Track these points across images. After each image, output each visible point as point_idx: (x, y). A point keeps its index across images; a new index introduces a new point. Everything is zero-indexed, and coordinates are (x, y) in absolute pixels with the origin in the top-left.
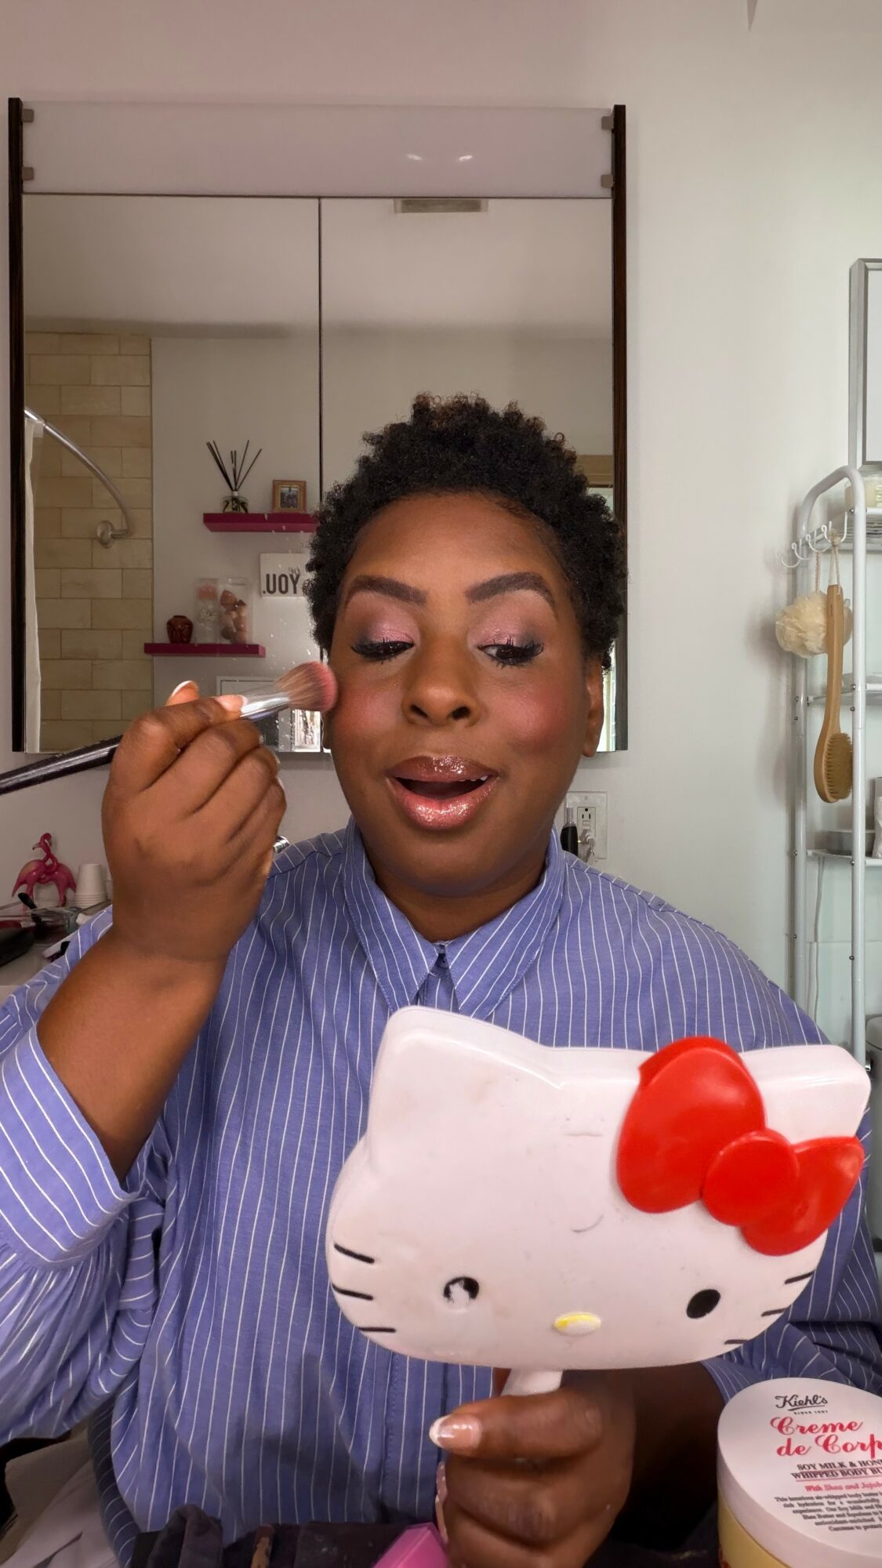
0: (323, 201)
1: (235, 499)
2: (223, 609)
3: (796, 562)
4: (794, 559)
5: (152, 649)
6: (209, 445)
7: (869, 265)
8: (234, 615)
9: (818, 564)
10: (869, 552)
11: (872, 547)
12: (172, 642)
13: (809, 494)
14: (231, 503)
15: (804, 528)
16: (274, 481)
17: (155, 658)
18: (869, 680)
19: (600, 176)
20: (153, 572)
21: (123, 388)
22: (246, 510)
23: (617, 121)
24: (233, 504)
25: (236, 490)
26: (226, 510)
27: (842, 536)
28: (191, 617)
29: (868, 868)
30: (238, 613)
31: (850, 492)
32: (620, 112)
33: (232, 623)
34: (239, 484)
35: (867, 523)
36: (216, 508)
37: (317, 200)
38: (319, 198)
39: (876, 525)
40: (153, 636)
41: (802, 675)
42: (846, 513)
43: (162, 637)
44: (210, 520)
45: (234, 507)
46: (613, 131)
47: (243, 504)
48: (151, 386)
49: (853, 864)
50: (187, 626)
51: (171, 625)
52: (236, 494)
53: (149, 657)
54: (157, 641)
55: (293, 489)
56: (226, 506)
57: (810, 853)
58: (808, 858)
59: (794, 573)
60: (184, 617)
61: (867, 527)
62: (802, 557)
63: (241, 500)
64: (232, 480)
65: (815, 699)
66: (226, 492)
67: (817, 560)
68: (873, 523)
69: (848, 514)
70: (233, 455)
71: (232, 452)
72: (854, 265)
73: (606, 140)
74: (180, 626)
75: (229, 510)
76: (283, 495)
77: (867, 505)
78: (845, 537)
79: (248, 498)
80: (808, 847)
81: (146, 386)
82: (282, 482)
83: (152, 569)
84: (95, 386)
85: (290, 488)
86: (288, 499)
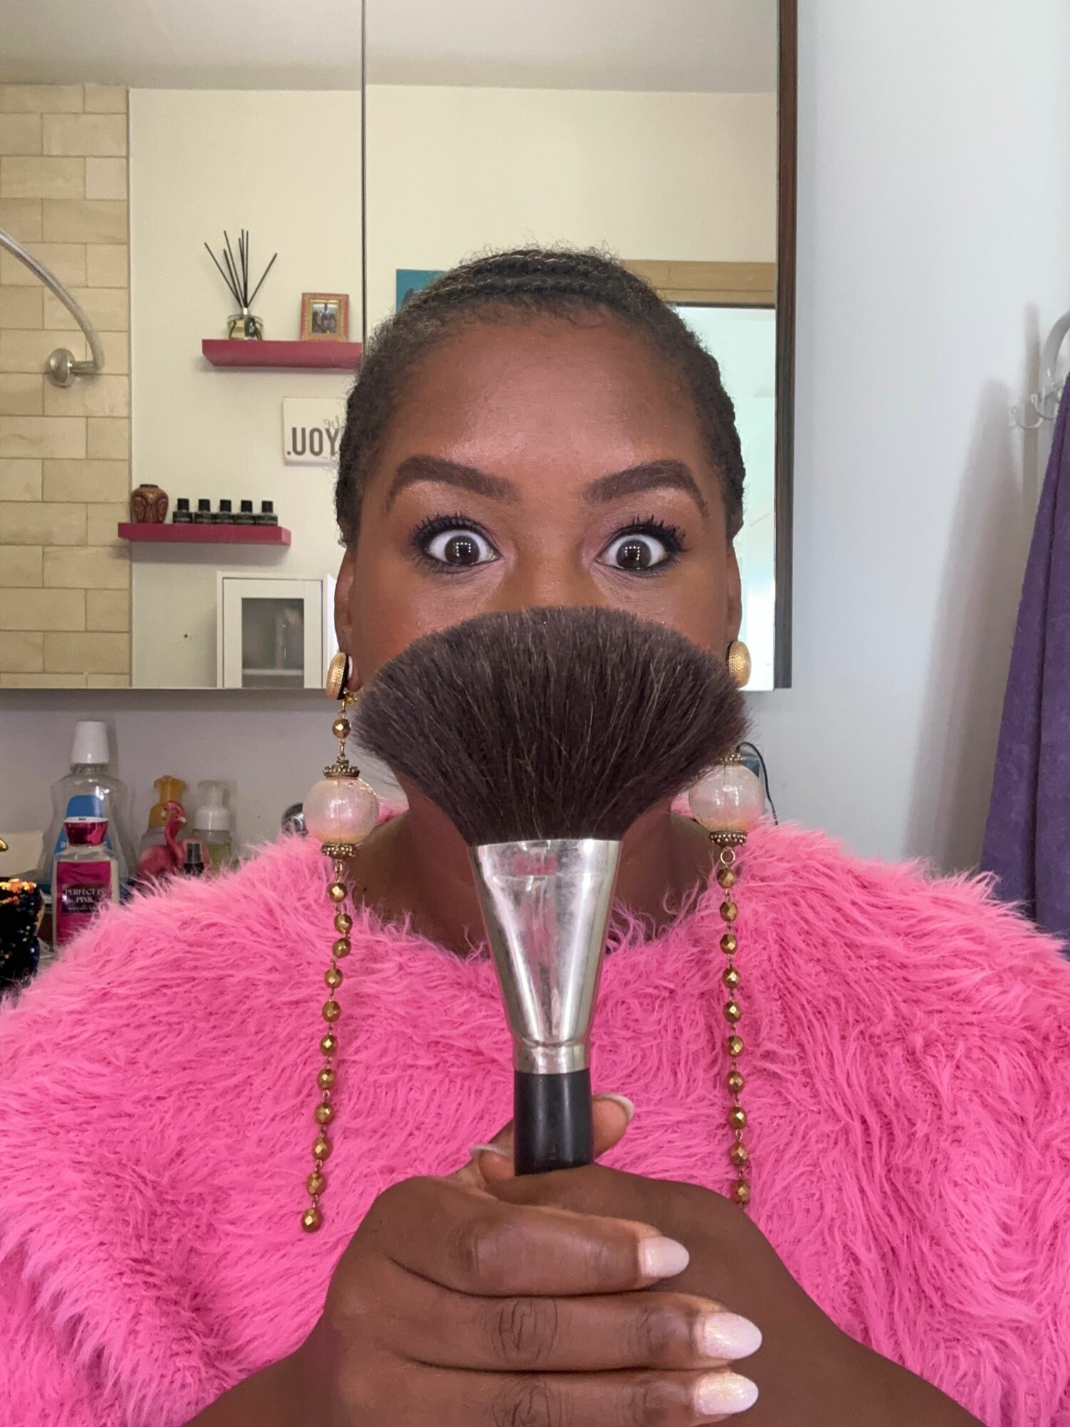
1: (244, 319)
3: (1037, 421)
4: (1035, 417)
5: (128, 531)
12: (138, 522)
14: (238, 326)
15: (1048, 374)
16: (304, 295)
20: (130, 422)
21: (89, 159)
22: (260, 336)
24: (242, 326)
25: (247, 305)
26: (232, 336)
34: (251, 296)
36: (218, 332)
44: (212, 351)
45: (244, 329)
47: (256, 328)
48: (127, 157)
52: (246, 311)
53: (125, 542)
55: (329, 306)
56: (232, 330)
59: (1033, 434)
62: (1046, 414)
63: (254, 321)
64: (241, 293)
66: (232, 307)
75: (236, 335)
76: (315, 314)
79: (263, 318)
81: (122, 157)
82: (315, 296)
83: (129, 417)
84: (48, 156)
85: (326, 304)
86: (323, 320)
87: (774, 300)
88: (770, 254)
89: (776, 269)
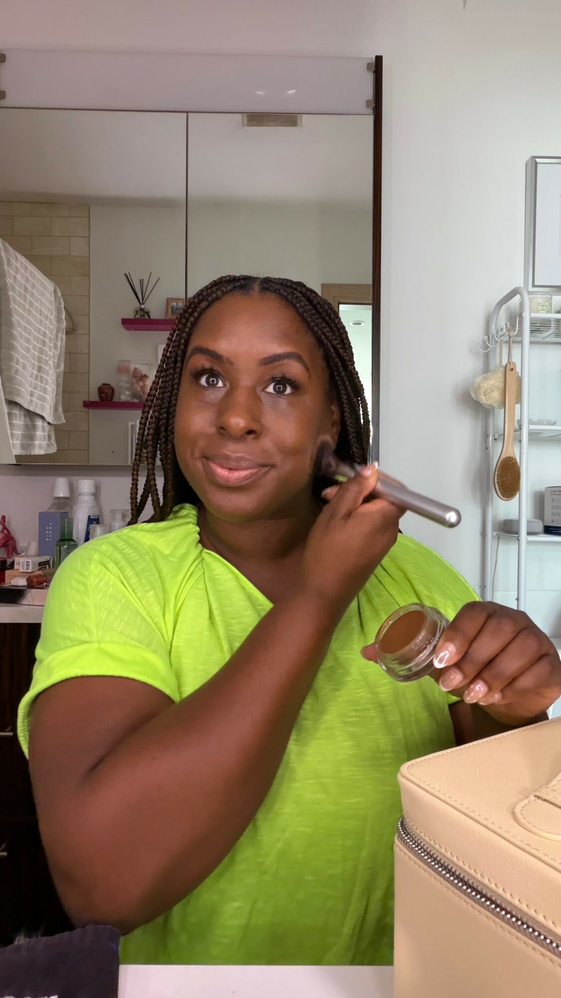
0: (190, 114)
1: (142, 310)
2: (134, 380)
3: (487, 349)
4: (487, 347)
5: (88, 405)
6: (126, 275)
7: (538, 160)
8: (141, 383)
9: (501, 350)
10: (531, 343)
11: (534, 339)
12: (101, 400)
13: (497, 305)
14: (139, 313)
15: (493, 327)
16: (167, 299)
17: (91, 411)
18: (531, 422)
19: (365, 101)
20: (89, 356)
21: (72, 238)
22: (149, 316)
23: (377, 66)
24: (141, 313)
25: (143, 304)
26: (136, 317)
27: (515, 332)
28: (113, 385)
29: (529, 542)
30: (143, 383)
31: (522, 304)
32: (379, 59)
33: (140, 389)
34: (144, 300)
35: (531, 323)
36: (130, 315)
37: (185, 114)
38: (187, 112)
39: (538, 325)
40: (89, 396)
41: (491, 422)
42: (518, 316)
43: (94, 397)
44: (126, 323)
45: (142, 314)
46: (374, 72)
47: (147, 313)
48: (89, 237)
49: (519, 540)
50: (110, 390)
51: (101, 390)
52: (143, 306)
53: (86, 410)
54: (92, 399)
55: (179, 304)
56: (136, 315)
57: (495, 533)
58: (493, 537)
59: (487, 356)
60: (109, 385)
61: (530, 326)
62: (492, 345)
63: (146, 310)
64: (140, 297)
65: (499, 436)
66: (137, 305)
67: (500, 347)
68: (536, 324)
69: (519, 317)
70: (142, 282)
71: (140, 280)
72: (528, 160)
73: (370, 78)
74: (106, 391)
75: (138, 316)
76: (172, 307)
77: (531, 311)
78: (516, 333)
79: (150, 308)
80: (494, 530)
81: (86, 237)
82: (173, 299)
83: (89, 354)
84: (54, 236)
85: (177, 303)
86: (176, 310)
87: (371, 302)
88: (369, 281)
89: (371, 287)
